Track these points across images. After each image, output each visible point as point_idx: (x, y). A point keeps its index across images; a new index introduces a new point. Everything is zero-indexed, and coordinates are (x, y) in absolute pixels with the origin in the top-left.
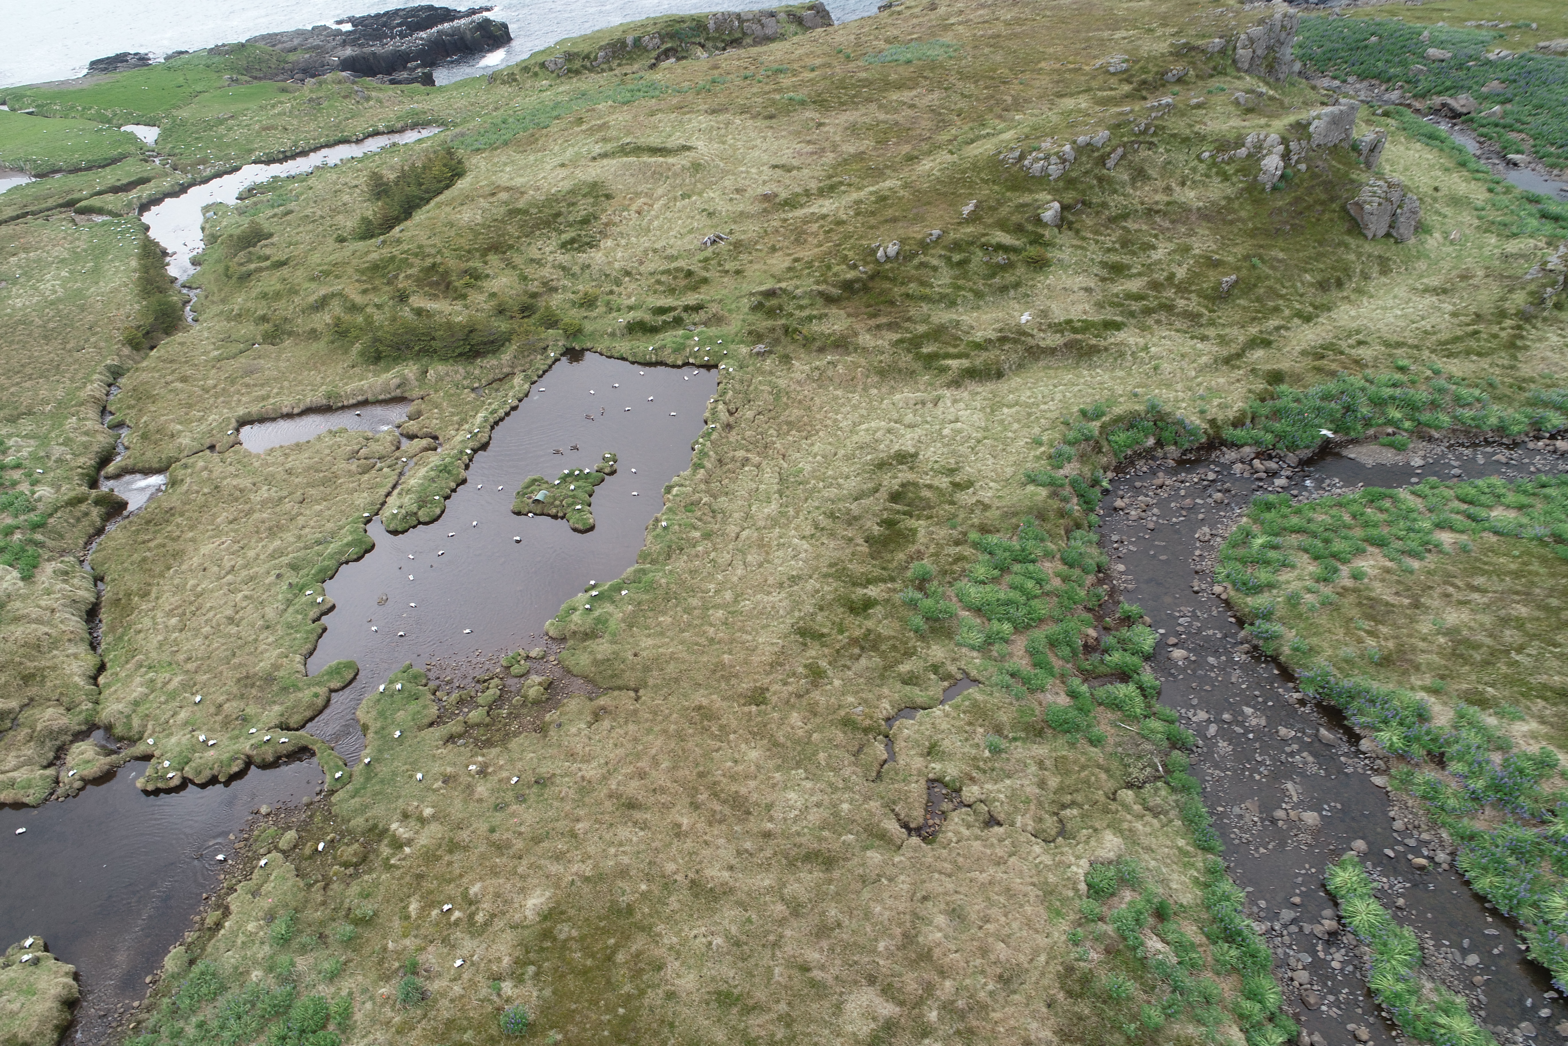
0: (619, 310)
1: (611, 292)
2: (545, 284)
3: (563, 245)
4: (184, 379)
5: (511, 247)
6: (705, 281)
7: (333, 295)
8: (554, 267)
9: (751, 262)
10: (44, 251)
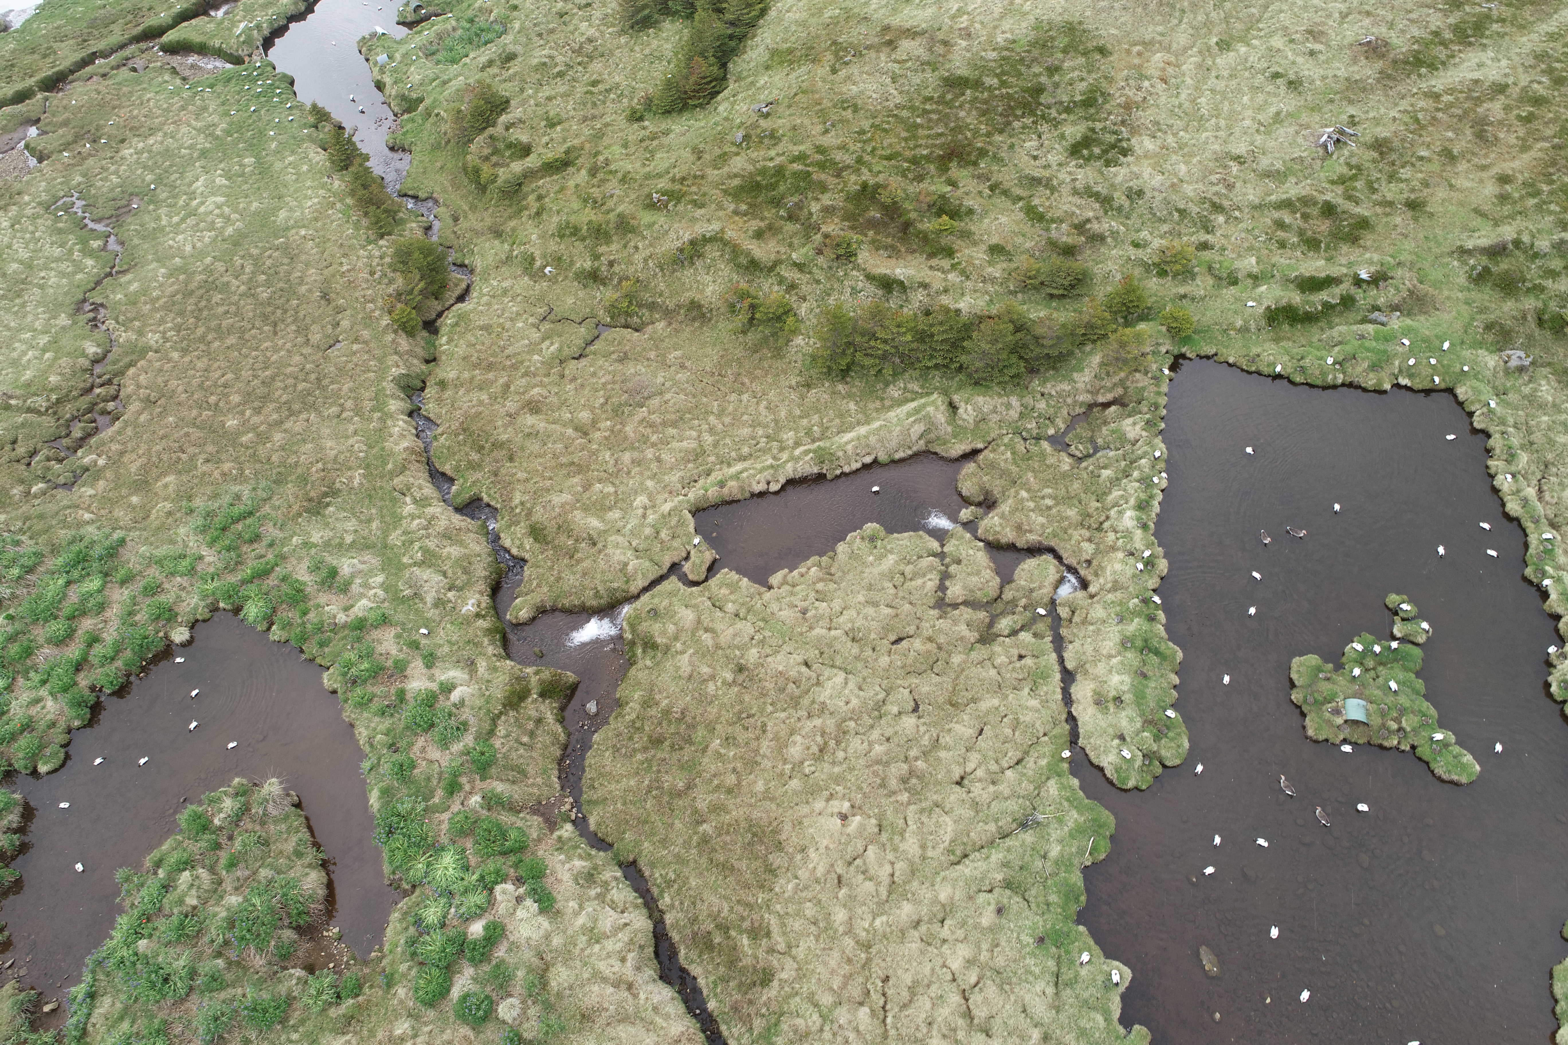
0: (1234, 282)
1: (1204, 246)
2: (1080, 227)
3: (1075, 150)
4: (533, 407)
5: (983, 153)
6: (1364, 224)
7: (706, 240)
8: (1075, 192)
9: (1426, 184)
10: (165, 134)
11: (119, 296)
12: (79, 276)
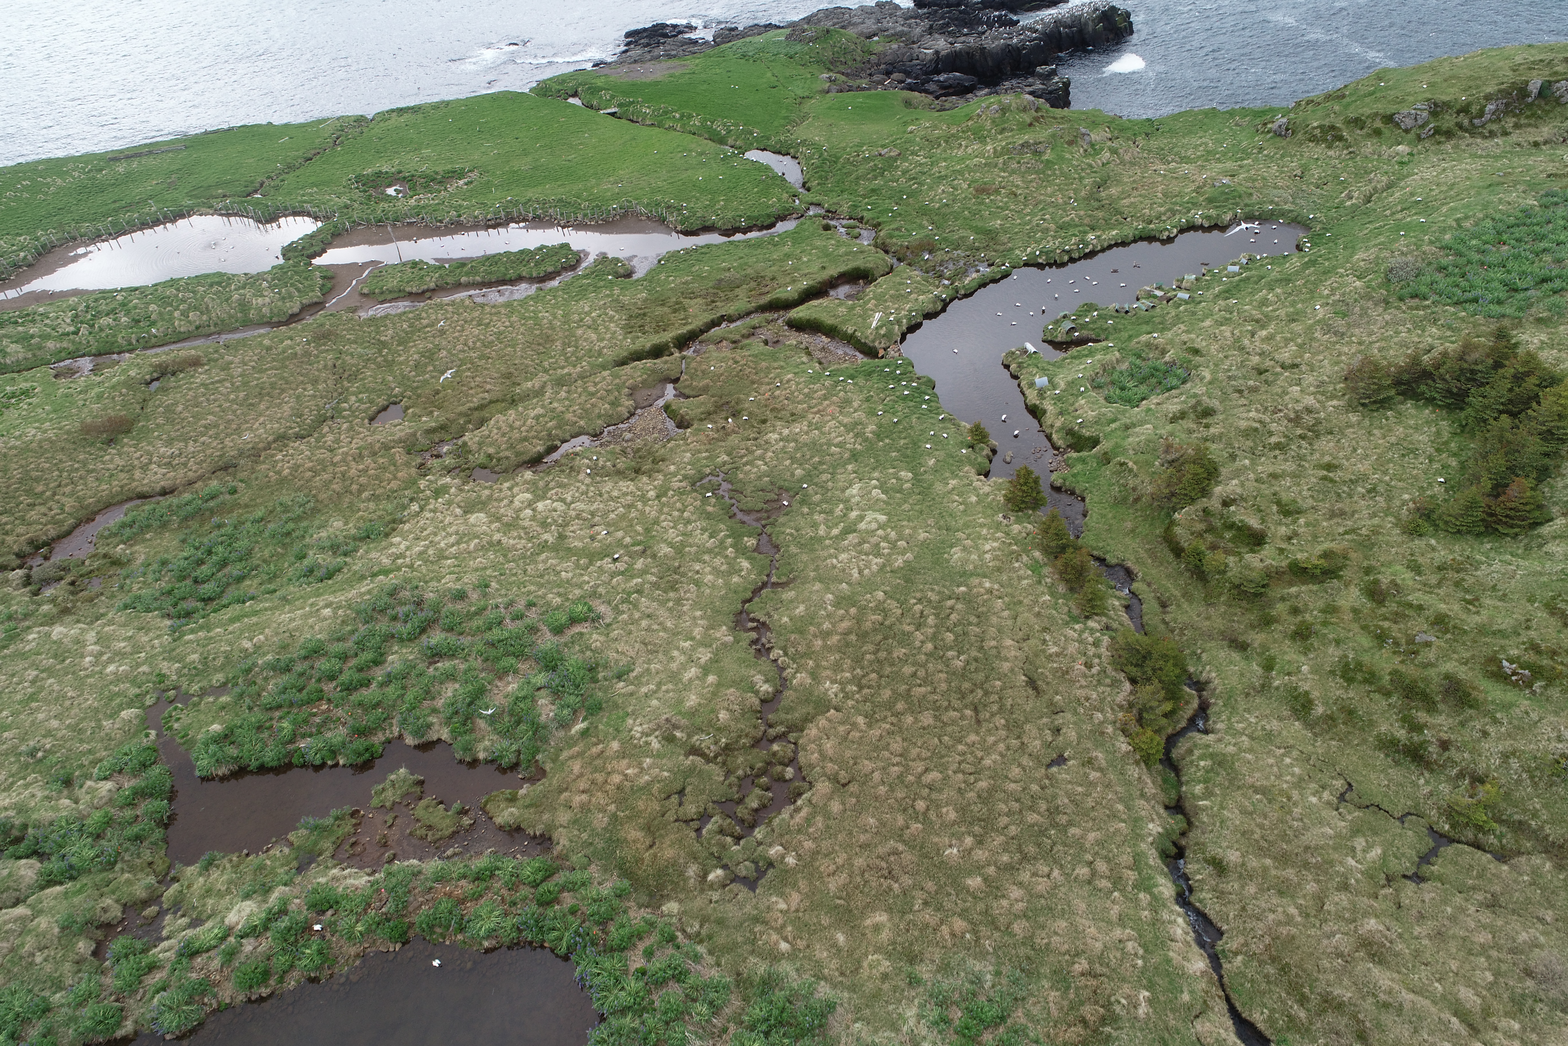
4: (1375, 953)
10: (810, 424)
11: (785, 619)
12: (735, 579)
